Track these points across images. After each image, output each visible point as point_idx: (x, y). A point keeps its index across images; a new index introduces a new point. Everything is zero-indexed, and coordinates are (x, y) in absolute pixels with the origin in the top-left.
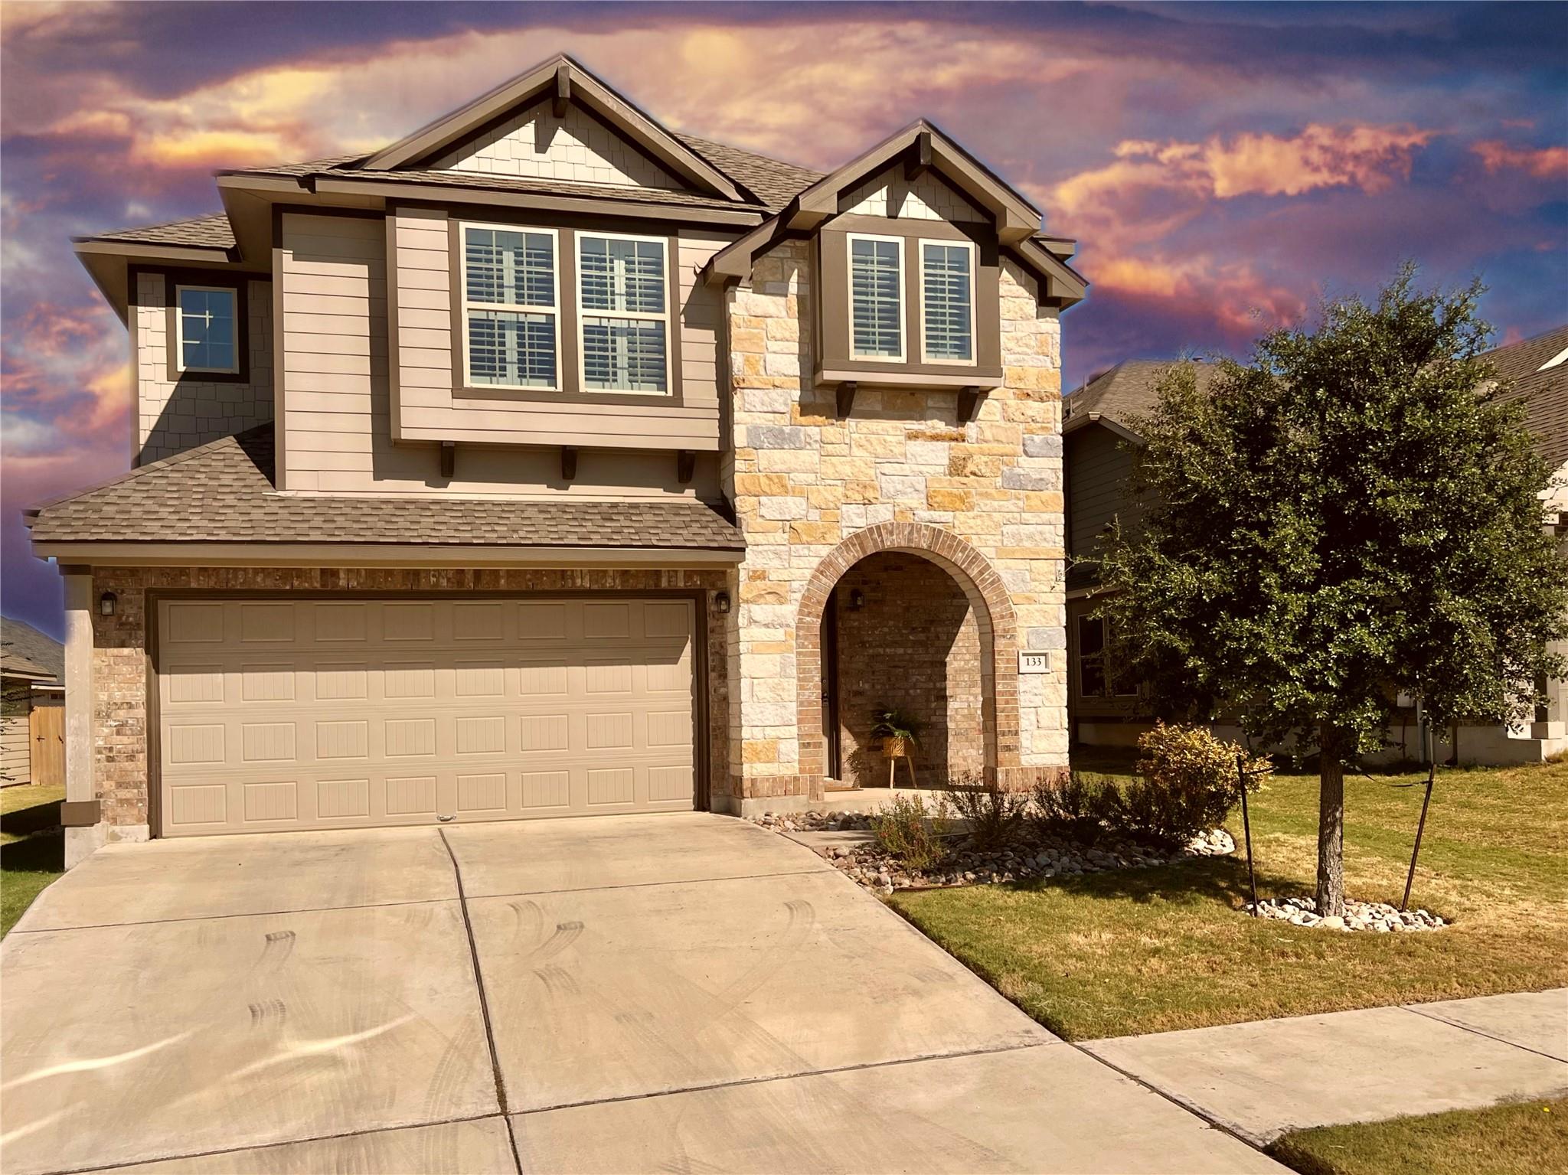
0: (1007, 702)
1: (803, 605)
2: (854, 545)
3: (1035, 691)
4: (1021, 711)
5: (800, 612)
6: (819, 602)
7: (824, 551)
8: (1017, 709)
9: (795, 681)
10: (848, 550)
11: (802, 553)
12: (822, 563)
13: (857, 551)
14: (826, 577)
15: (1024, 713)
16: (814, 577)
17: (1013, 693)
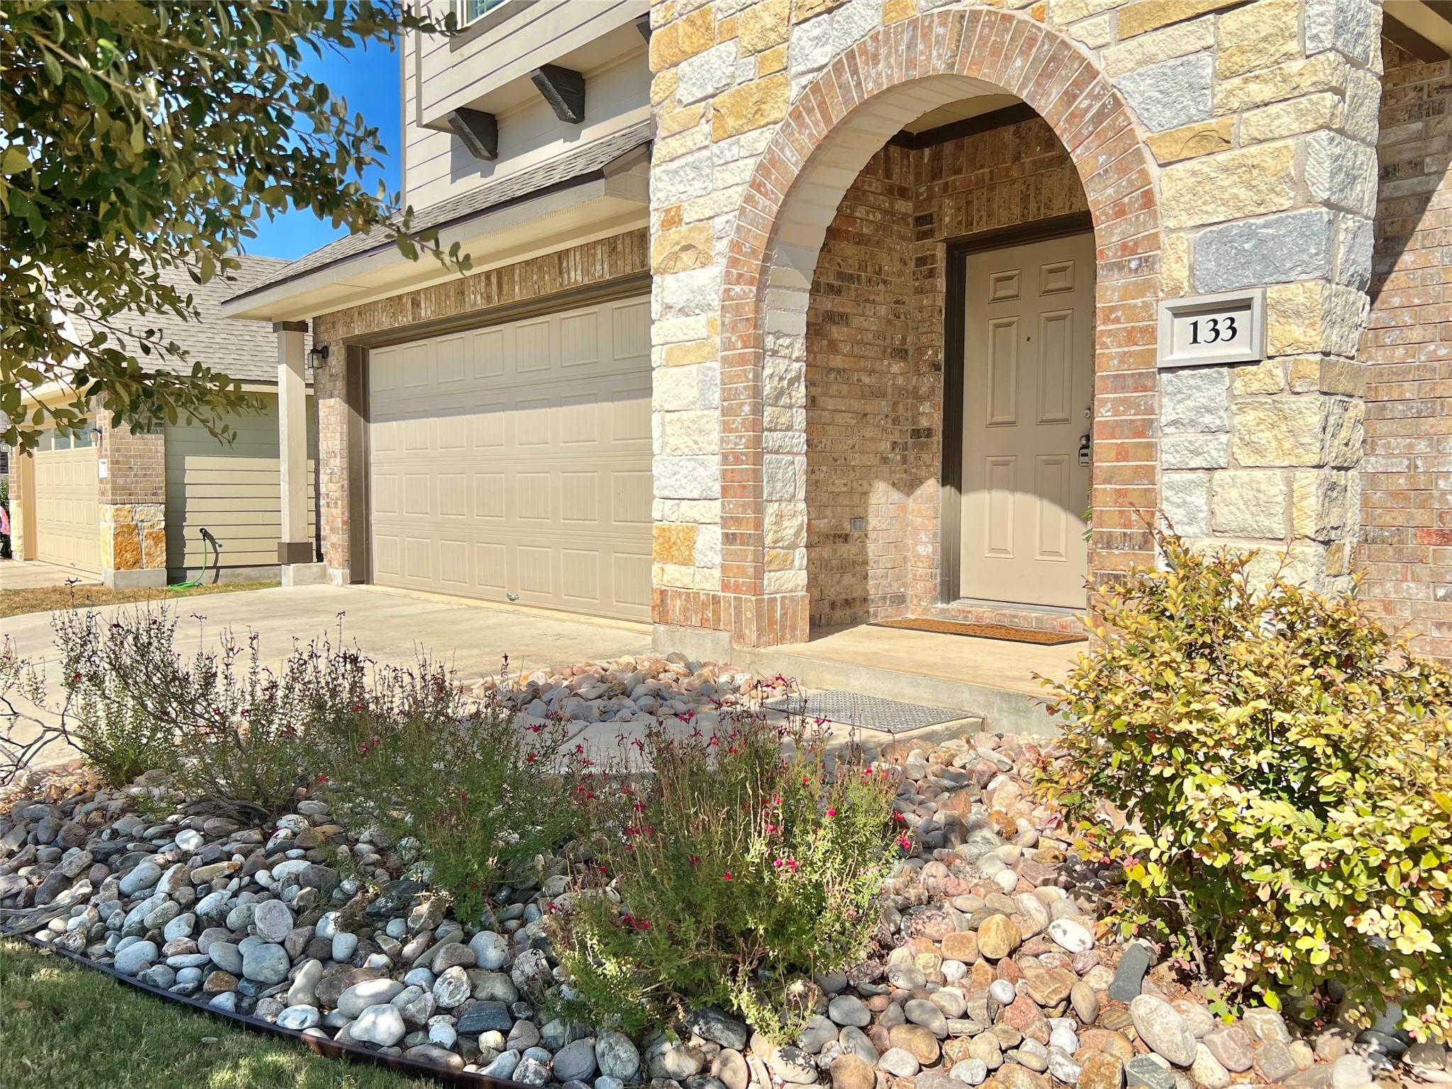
0: (1123, 453)
1: (733, 262)
2: (810, 111)
3: (1207, 419)
4: (1164, 479)
5: (727, 278)
6: (754, 252)
7: (760, 140)
8: (1149, 474)
9: (717, 413)
10: (802, 125)
11: (728, 156)
12: (760, 167)
13: (816, 124)
14: (765, 195)
15: (1171, 486)
16: (748, 199)
17: (1145, 428)
